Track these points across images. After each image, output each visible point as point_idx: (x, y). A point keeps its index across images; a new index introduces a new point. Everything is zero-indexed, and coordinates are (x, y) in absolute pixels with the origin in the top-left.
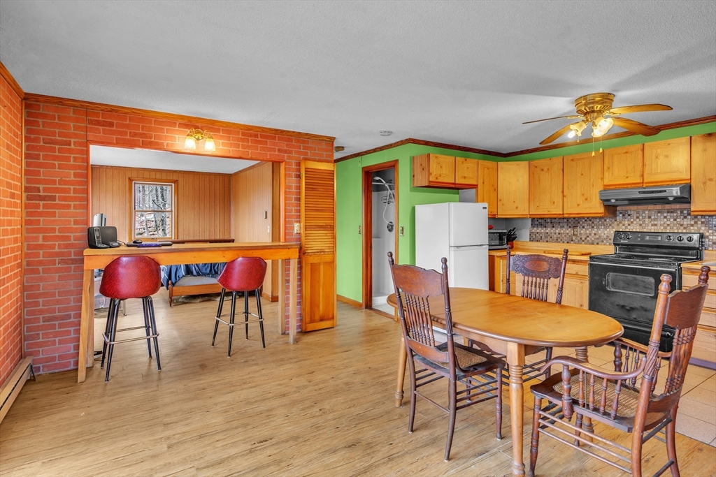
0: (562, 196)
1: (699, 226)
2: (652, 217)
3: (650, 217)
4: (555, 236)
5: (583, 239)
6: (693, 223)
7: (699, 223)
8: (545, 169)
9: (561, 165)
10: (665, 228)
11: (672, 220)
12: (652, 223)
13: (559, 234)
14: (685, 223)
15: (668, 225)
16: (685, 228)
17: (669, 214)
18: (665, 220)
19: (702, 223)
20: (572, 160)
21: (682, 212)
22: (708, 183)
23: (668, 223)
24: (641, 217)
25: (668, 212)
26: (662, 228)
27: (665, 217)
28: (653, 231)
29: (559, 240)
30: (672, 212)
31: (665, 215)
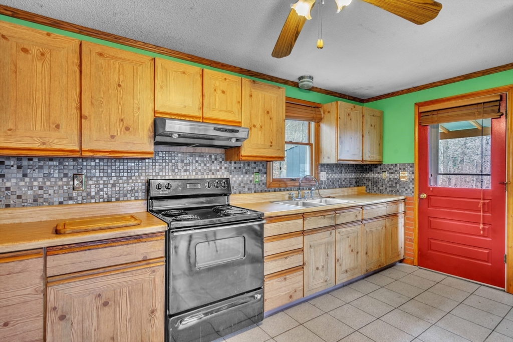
0: (76, 115)
1: (223, 171)
2: (185, 161)
3: (182, 161)
4: (30, 192)
5: (93, 194)
6: (218, 168)
7: (223, 168)
8: (34, 51)
9: (77, 56)
10: (197, 174)
11: (203, 165)
12: (185, 168)
13: (41, 188)
14: (213, 168)
15: (200, 170)
16: (213, 174)
17: (200, 158)
18: (197, 164)
19: (226, 168)
20: (101, 54)
21: (210, 157)
22: (253, 128)
23: (200, 168)
24: (173, 161)
25: (200, 156)
26: (194, 173)
27: (197, 162)
28: (186, 177)
29: (40, 200)
30: (203, 156)
31: (197, 159)
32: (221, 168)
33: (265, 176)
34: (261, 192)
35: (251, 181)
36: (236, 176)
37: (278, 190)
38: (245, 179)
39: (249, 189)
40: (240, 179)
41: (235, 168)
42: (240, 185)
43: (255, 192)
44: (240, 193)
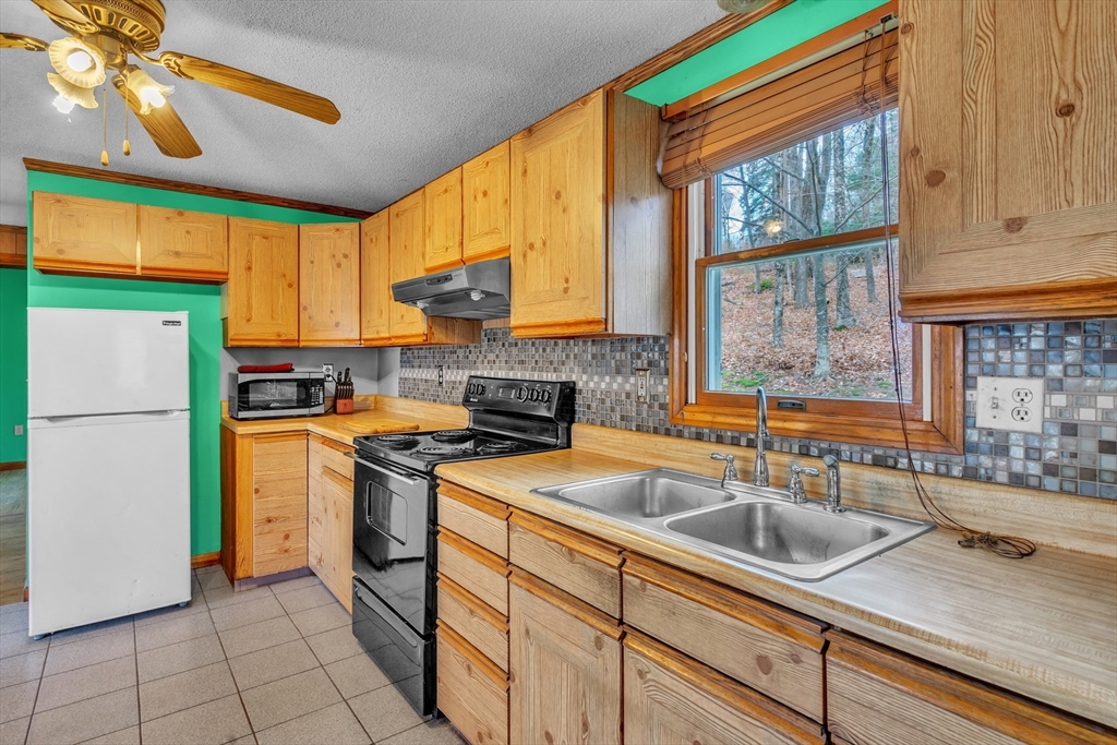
1: (571, 364)
6: (564, 357)
7: (572, 356)
8: (374, 238)
12: (519, 357)
15: (537, 362)
16: (555, 369)
18: (534, 350)
19: (575, 356)
22: (529, 253)
23: (537, 357)
32: (568, 356)
33: (666, 381)
34: (656, 431)
35: (628, 396)
36: (596, 378)
37: (713, 439)
38: (615, 386)
39: (623, 418)
40: (603, 386)
41: (594, 357)
42: (603, 401)
43: (639, 429)
44: (603, 424)
